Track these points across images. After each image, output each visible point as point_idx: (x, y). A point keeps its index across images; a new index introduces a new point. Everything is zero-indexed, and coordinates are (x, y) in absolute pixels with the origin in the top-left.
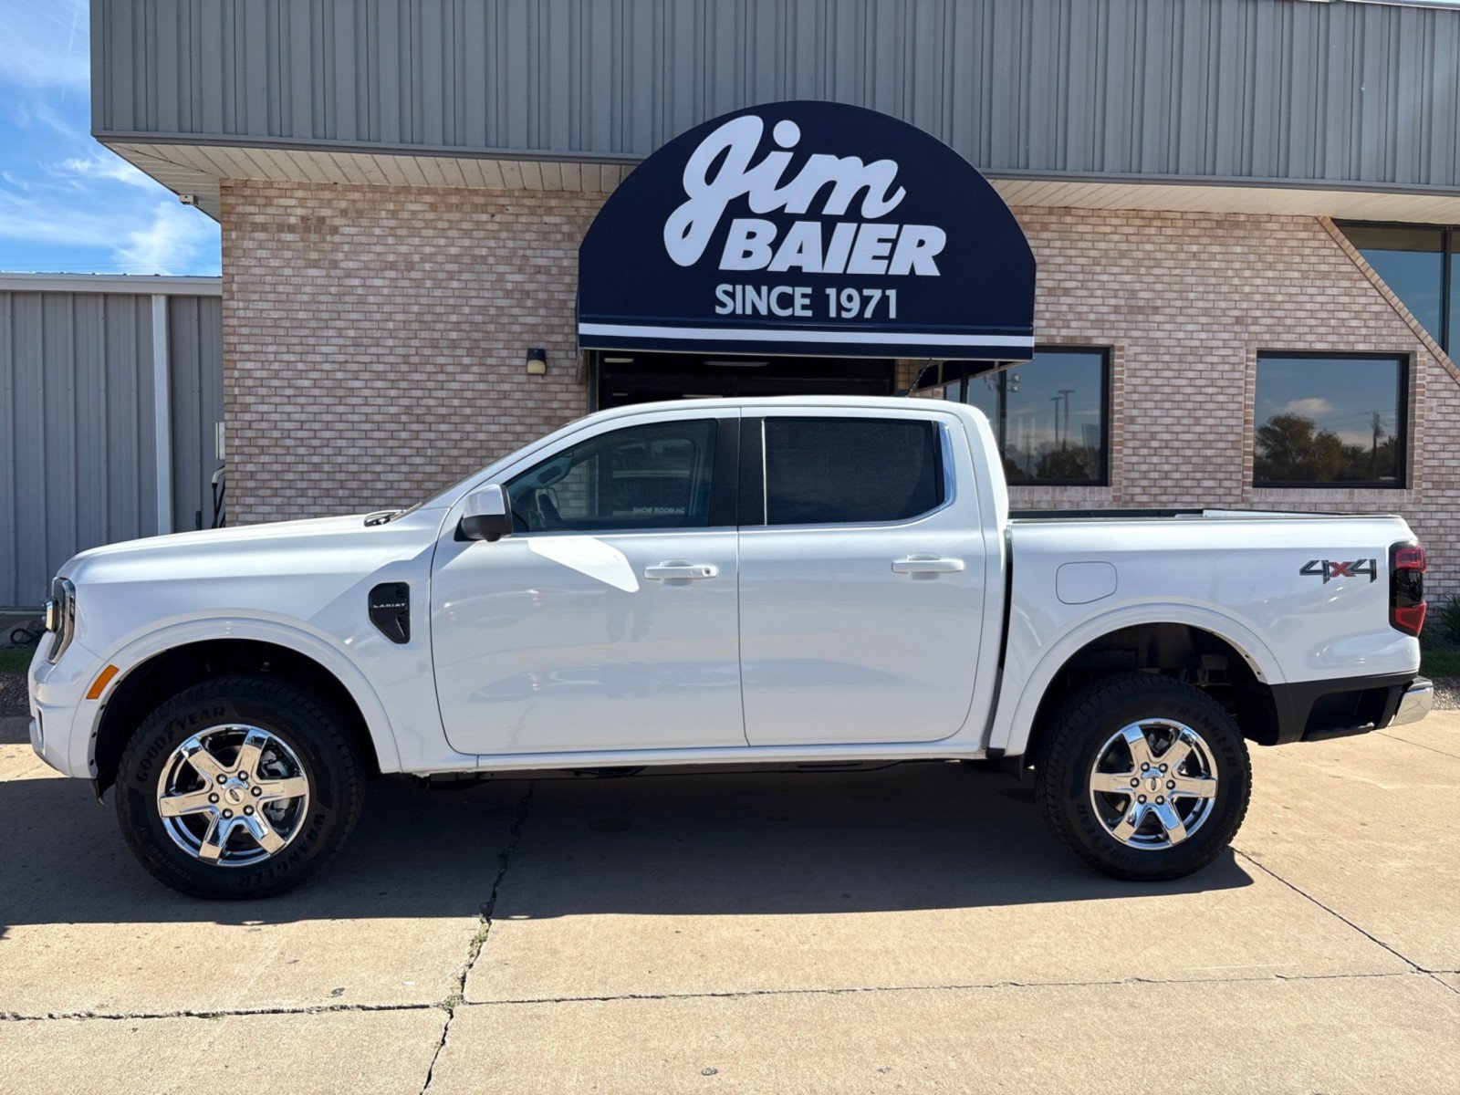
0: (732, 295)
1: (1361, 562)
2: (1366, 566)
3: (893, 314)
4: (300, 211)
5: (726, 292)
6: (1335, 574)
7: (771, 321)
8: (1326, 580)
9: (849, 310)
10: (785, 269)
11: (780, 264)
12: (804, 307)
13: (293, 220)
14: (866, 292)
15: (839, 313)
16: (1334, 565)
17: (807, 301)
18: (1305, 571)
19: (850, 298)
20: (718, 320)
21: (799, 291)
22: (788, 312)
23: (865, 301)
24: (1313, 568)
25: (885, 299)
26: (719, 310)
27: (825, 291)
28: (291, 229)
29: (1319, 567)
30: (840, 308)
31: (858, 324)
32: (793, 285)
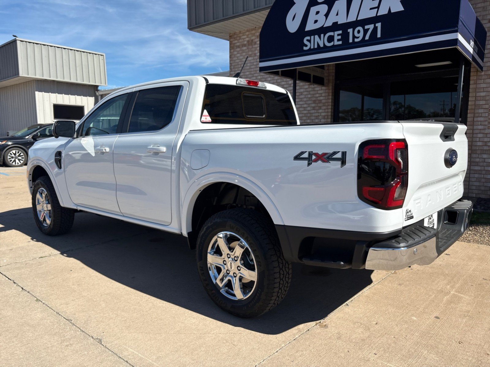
0: (309, 41)
1: (335, 153)
2: (339, 155)
3: (379, 35)
4: (247, 39)
5: (307, 40)
6: (316, 161)
7: (326, 49)
8: (309, 164)
9: (358, 38)
10: (331, 24)
11: (329, 23)
12: (338, 40)
13: (245, 42)
14: (366, 27)
15: (353, 40)
16: (316, 154)
17: (340, 37)
18: (297, 158)
19: (359, 32)
20: (304, 53)
21: (337, 33)
22: (332, 44)
23: (366, 31)
24: (302, 156)
25: (375, 28)
26: (305, 48)
27: (347, 31)
28: (245, 45)
29: (306, 155)
30: (354, 37)
31: (363, 43)
32: (334, 31)
